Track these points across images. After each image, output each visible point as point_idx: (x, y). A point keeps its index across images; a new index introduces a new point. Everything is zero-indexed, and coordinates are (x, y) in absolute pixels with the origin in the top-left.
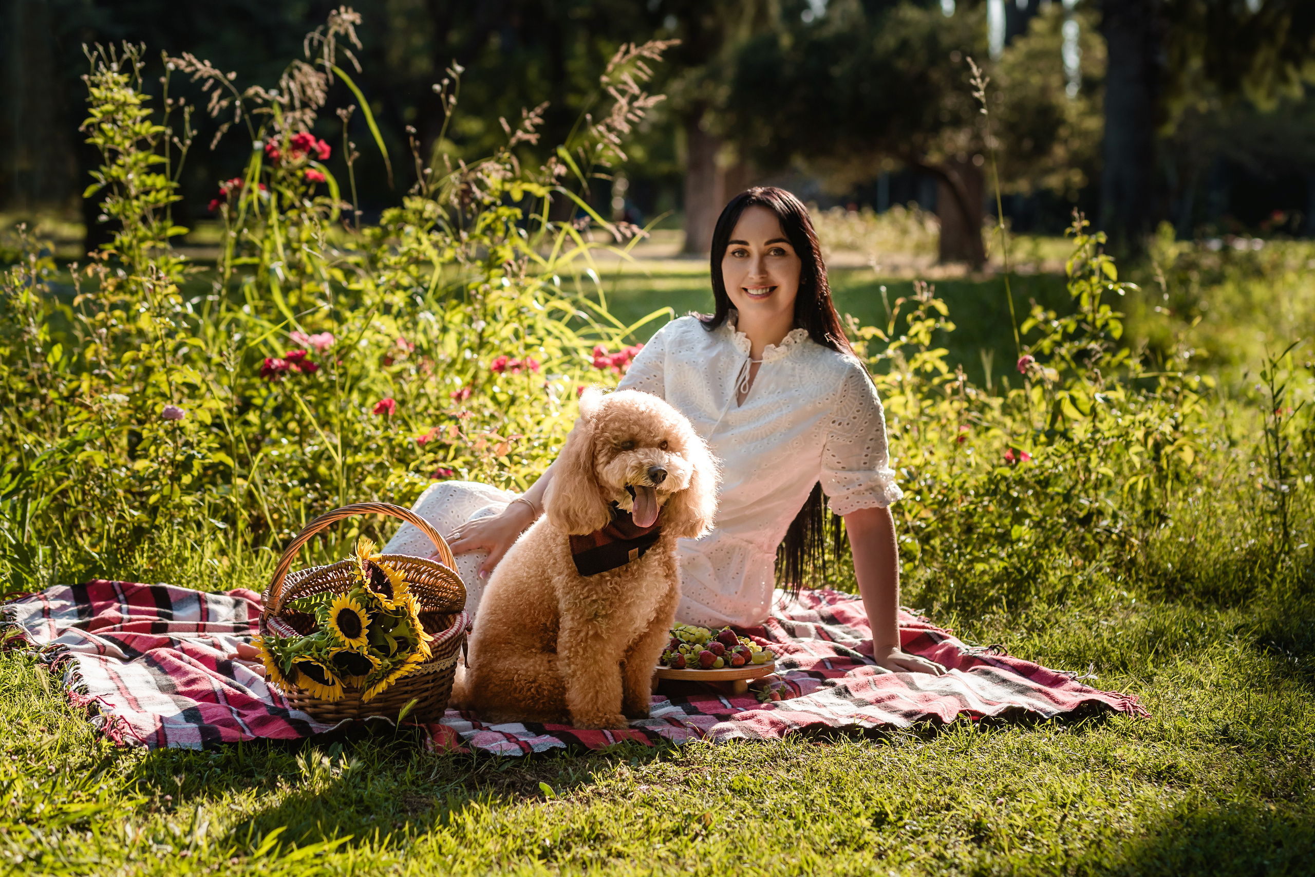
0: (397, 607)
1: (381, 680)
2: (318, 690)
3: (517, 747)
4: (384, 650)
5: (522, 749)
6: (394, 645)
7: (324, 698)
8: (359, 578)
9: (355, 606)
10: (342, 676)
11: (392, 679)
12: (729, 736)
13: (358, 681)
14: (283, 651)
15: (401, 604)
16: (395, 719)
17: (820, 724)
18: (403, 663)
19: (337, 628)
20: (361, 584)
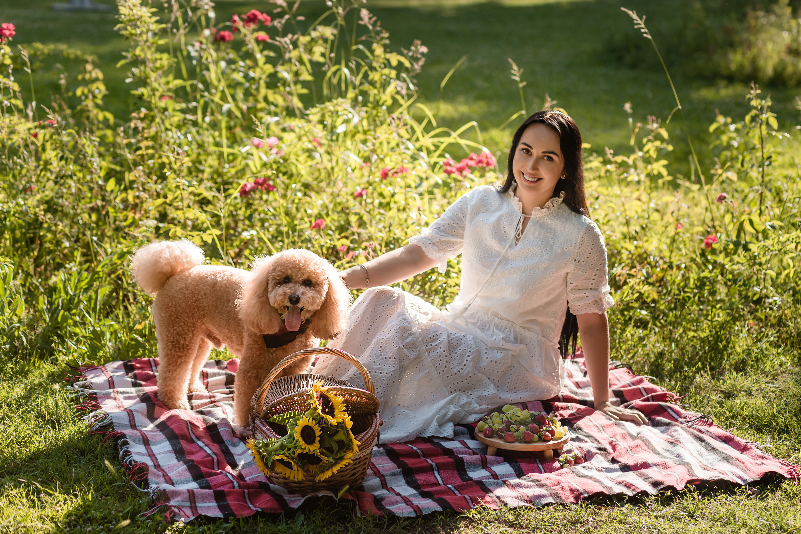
0: (338, 423)
1: (328, 470)
2: (287, 472)
3: (412, 510)
4: (330, 450)
5: (415, 511)
6: (335, 446)
7: (292, 478)
8: (314, 406)
9: (312, 423)
10: (303, 467)
11: (335, 469)
12: (544, 501)
13: (313, 468)
14: (266, 450)
15: (340, 420)
16: (337, 496)
17: (601, 493)
18: (342, 459)
19: (301, 440)
20: (316, 409)
